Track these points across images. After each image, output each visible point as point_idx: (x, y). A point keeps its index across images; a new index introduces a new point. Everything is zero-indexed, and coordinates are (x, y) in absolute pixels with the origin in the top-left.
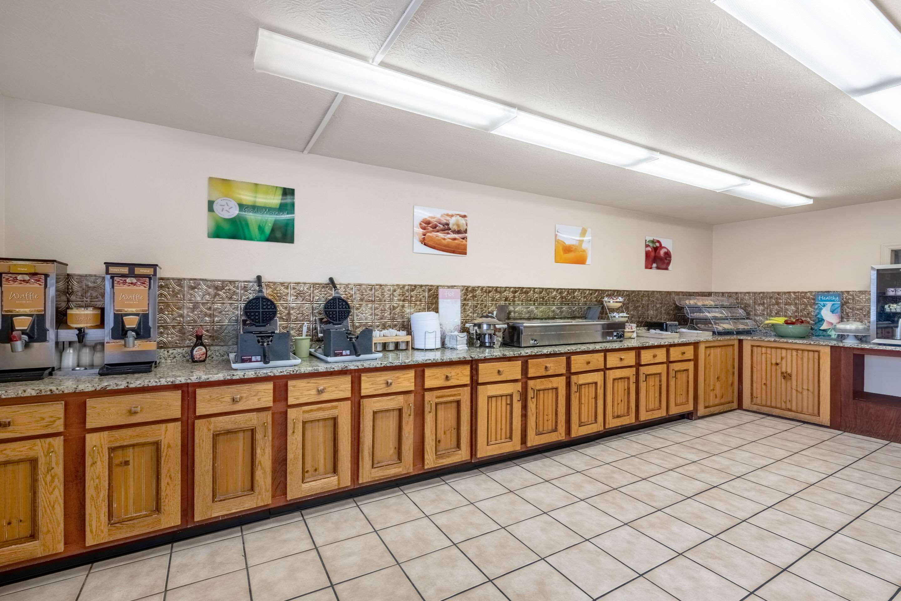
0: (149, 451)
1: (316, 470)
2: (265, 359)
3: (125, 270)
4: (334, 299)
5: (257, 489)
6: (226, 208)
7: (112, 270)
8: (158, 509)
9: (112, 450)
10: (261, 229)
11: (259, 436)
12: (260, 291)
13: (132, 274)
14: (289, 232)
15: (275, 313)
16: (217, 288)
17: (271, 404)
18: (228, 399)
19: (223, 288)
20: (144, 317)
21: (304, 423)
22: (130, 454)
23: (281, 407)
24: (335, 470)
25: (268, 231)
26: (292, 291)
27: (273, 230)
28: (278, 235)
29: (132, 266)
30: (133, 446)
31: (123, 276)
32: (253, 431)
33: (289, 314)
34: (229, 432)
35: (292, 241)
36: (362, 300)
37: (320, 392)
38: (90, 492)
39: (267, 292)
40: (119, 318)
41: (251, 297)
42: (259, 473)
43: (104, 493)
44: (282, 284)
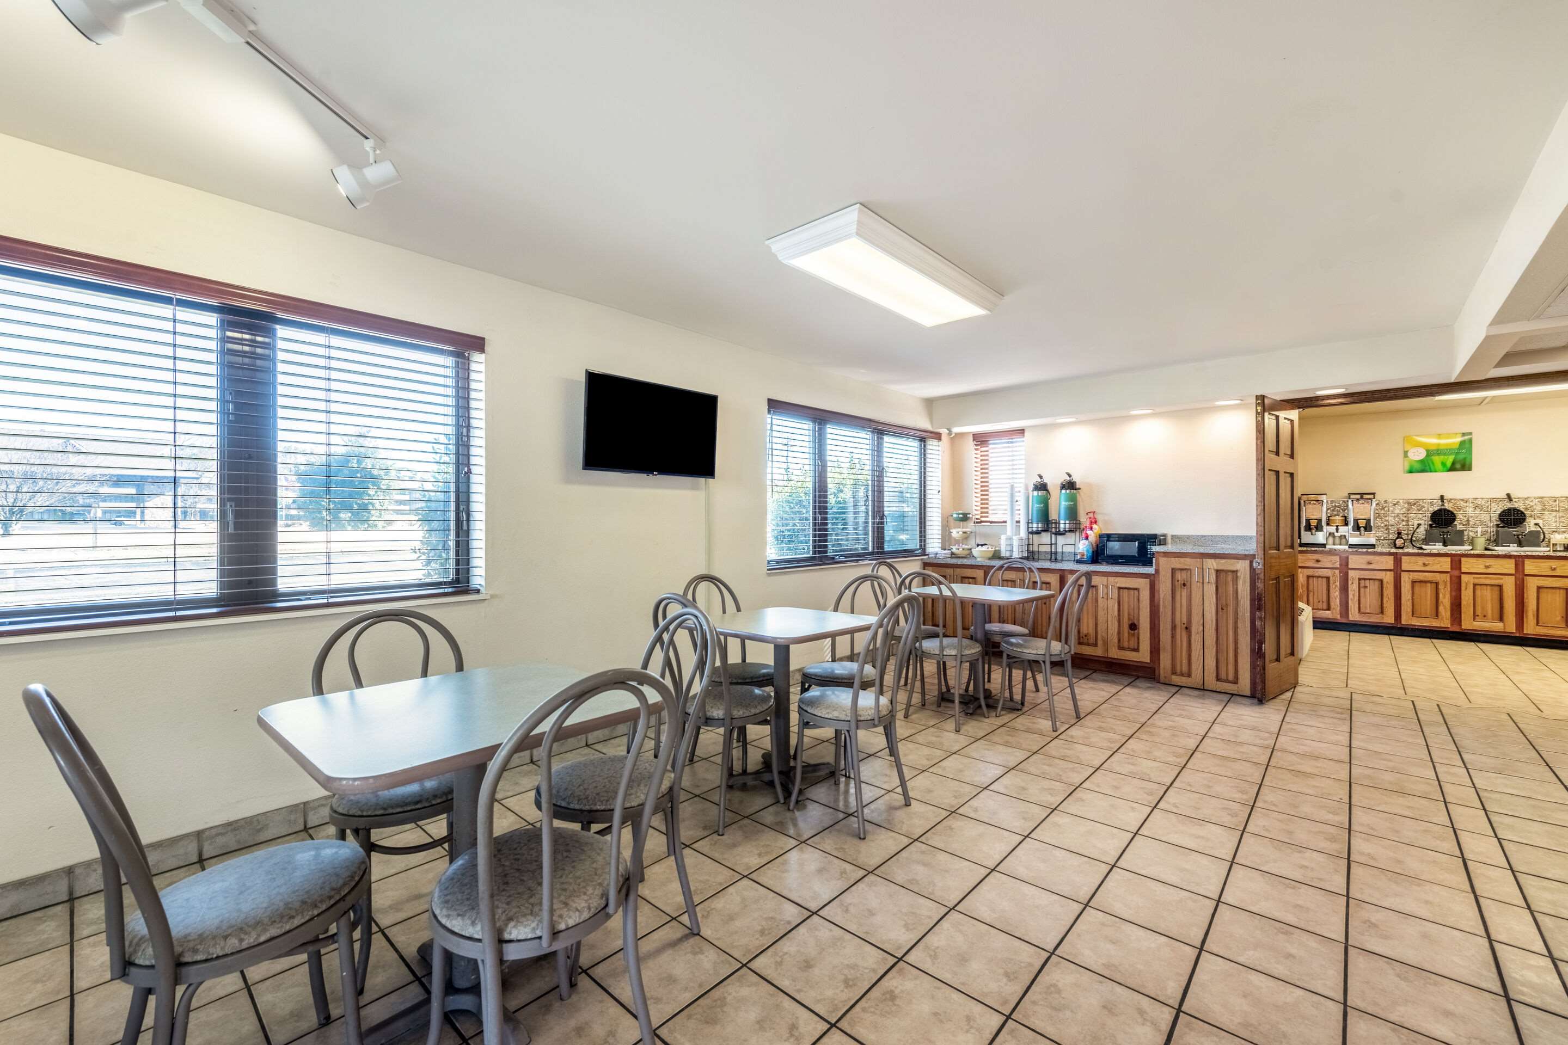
0: (1377, 583)
1: (1485, 616)
2: (1445, 544)
3: (1358, 497)
4: (1509, 509)
5: (1440, 617)
6: (1417, 453)
7: (1352, 497)
8: (1382, 612)
9: (1360, 579)
10: (1443, 464)
11: (1441, 587)
12: (1443, 505)
13: (1362, 498)
14: (1468, 463)
15: (1454, 520)
16: (1409, 503)
17: (1449, 570)
18: (1421, 563)
19: (1415, 504)
20: (1368, 521)
21: (1475, 585)
22: (1367, 582)
23: (1456, 573)
24: (1501, 619)
25: (1449, 464)
26: (1471, 505)
27: (1453, 463)
28: (1458, 466)
29: (1362, 494)
30: (1370, 579)
31: (1358, 500)
32: (1437, 583)
33: (1468, 521)
34: (1421, 582)
35: (1470, 469)
36: (1543, 510)
37: (1487, 567)
38: (1351, 596)
39: (1448, 506)
40: (1356, 521)
41: (1436, 509)
42: (1441, 608)
43: (1356, 598)
44: (1462, 500)
